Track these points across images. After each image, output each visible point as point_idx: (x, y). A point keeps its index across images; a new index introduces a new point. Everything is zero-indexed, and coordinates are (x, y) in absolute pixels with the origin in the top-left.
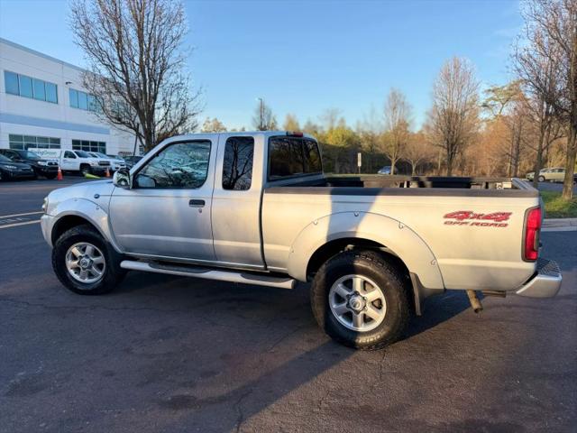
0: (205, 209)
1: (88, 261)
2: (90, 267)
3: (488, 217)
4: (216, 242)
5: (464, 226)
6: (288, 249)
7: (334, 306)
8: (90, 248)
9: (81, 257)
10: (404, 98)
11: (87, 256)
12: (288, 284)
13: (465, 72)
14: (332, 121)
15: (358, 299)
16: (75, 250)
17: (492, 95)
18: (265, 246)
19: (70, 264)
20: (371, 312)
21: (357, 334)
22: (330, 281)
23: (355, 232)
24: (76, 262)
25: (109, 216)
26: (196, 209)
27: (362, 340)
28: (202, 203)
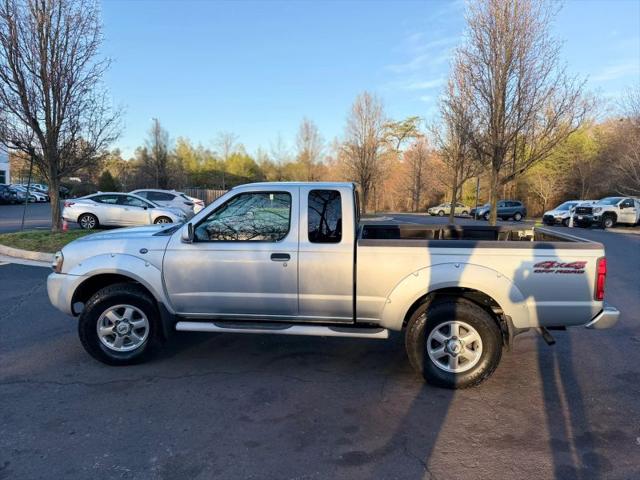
0: (292, 262)
1: (127, 325)
2: (129, 333)
3: (568, 266)
4: (301, 296)
5: (550, 274)
6: (384, 299)
7: (431, 352)
8: (129, 310)
9: (117, 322)
10: (316, 130)
11: (125, 321)
12: (384, 334)
13: (376, 108)
14: (227, 147)
15: (457, 343)
16: (110, 314)
17: (389, 130)
18: (358, 298)
19: (103, 330)
20: (467, 353)
21: (454, 374)
22: (428, 328)
23: (458, 282)
24: (111, 328)
25: (162, 273)
26: (279, 263)
27: (460, 380)
28: (287, 256)
